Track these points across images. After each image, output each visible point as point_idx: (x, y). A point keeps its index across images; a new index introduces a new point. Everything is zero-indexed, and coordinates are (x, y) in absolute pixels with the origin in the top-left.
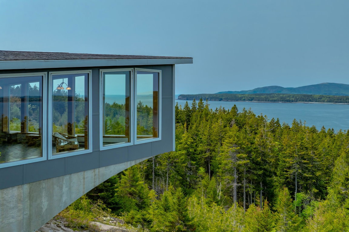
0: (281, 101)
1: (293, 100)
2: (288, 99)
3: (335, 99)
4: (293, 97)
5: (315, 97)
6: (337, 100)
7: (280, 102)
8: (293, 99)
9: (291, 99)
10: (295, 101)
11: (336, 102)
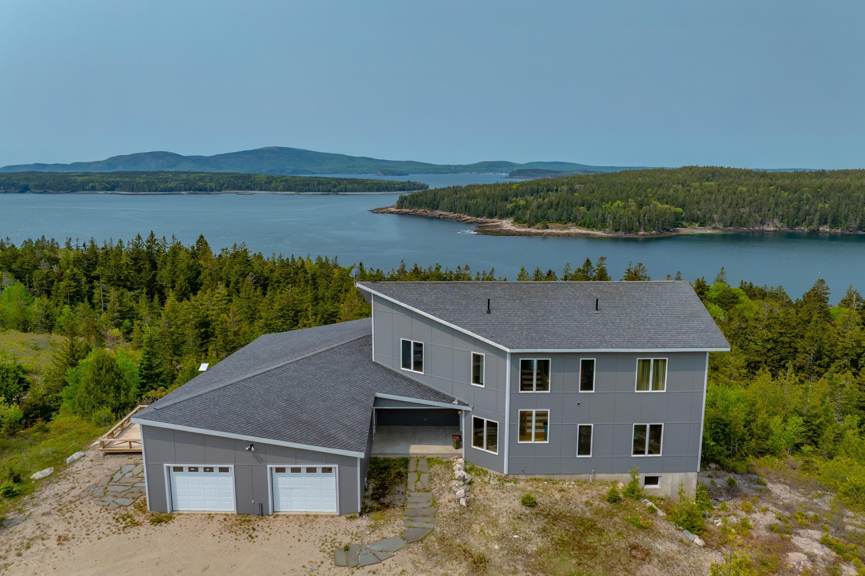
0: (185, 190)
1: (214, 187)
2: (202, 185)
3: (297, 185)
4: (211, 180)
5: (258, 180)
6: (301, 187)
7: (182, 193)
8: (213, 185)
9: (208, 186)
10: (217, 188)
11: (300, 191)
